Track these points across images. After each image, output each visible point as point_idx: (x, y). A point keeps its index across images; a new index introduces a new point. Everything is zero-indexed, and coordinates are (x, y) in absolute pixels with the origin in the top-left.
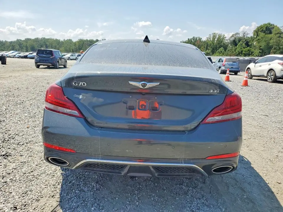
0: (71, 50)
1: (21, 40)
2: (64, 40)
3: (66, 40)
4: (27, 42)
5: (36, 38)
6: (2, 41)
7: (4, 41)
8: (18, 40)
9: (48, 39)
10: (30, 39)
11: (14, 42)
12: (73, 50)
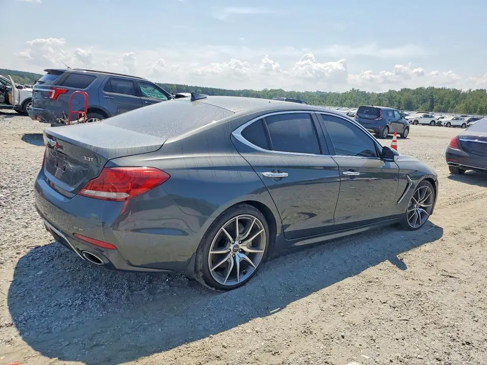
0: (478, 110)
1: (394, 92)
2: (470, 90)
3: (472, 91)
4: (402, 95)
5: (419, 87)
6: (369, 93)
7: (371, 92)
8: (390, 91)
9: (439, 89)
10: (409, 90)
11: (384, 95)
12: (481, 109)
